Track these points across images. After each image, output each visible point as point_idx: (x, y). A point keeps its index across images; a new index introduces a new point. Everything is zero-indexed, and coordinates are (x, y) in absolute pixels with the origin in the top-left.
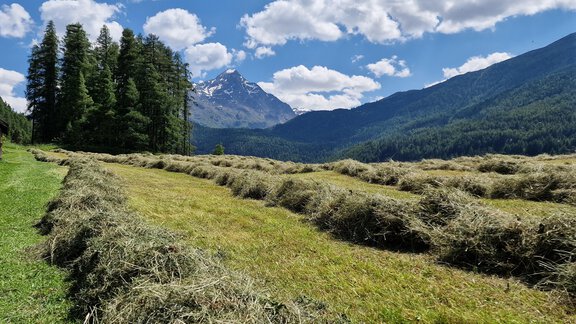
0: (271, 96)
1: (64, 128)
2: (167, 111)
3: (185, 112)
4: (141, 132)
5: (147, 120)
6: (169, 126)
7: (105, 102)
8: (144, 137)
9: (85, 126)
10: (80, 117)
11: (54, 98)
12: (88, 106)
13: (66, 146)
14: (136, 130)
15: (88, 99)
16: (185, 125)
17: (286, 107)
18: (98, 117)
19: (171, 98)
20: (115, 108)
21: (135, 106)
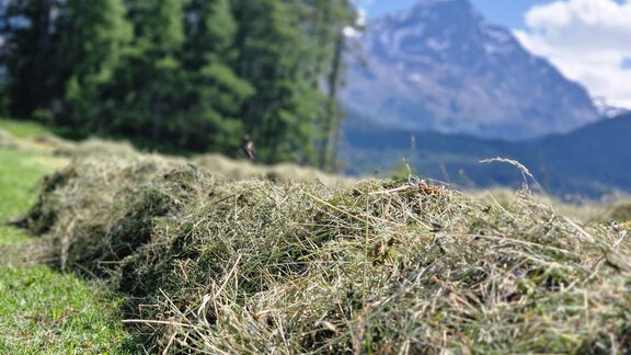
0: (542, 62)
1: (60, 91)
2: (292, 72)
3: (332, 79)
4: (226, 114)
5: (245, 89)
6: (291, 108)
7: (157, 39)
8: (231, 125)
9: (106, 92)
10: (98, 70)
11: (47, 23)
12: (121, 44)
13: (65, 130)
14: (218, 108)
15: (122, 30)
16: (330, 107)
17: (578, 93)
18: (138, 74)
19: (307, 43)
20: (177, 55)
21: (223, 53)
